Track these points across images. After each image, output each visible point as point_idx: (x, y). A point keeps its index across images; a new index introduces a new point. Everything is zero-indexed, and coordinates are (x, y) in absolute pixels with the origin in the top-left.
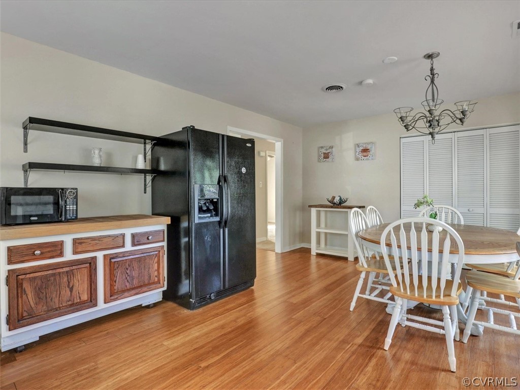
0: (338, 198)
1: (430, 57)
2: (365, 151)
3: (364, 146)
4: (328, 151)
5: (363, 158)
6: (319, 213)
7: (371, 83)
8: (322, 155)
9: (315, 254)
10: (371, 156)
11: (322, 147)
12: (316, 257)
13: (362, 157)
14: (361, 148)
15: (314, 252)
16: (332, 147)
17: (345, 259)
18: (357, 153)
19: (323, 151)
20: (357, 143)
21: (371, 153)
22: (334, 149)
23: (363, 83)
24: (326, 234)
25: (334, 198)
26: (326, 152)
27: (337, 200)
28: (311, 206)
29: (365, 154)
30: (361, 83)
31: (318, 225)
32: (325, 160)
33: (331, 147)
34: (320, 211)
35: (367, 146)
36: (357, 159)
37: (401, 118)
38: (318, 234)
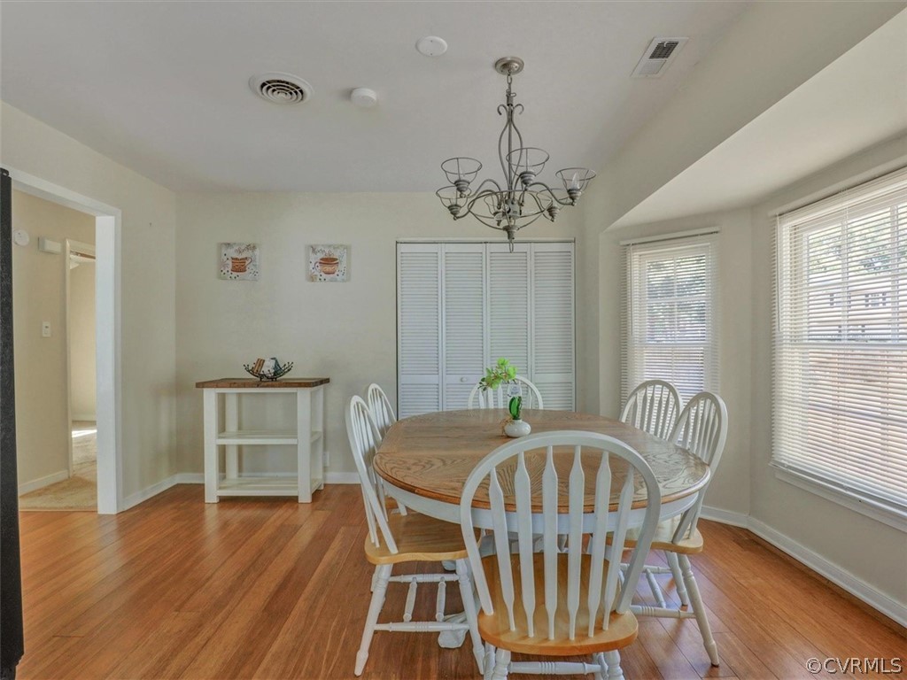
0: (272, 363)
1: (505, 66)
2: (329, 261)
3: (327, 251)
4: (243, 256)
5: (324, 276)
6: (222, 400)
7: (373, 100)
8: (230, 262)
9: (216, 500)
10: (340, 274)
11: (228, 245)
12: (220, 508)
13: (322, 273)
14: (321, 256)
15: (212, 495)
16: (254, 248)
17: (293, 500)
18: (312, 266)
19: (232, 253)
20: (313, 243)
21: (341, 267)
22: (257, 252)
23: (355, 94)
24: (240, 448)
25: (261, 363)
26: (240, 257)
27: (268, 368)
28: (201, 385)
29: (328, 268)
30: (348, 94)
31: (222, 428)
32: (235, 274)
33: (251, 247)
34: (224, 394)
35: (333, 251)
36: (312, 278)
37: (457, 183)
38: (222, 451)
